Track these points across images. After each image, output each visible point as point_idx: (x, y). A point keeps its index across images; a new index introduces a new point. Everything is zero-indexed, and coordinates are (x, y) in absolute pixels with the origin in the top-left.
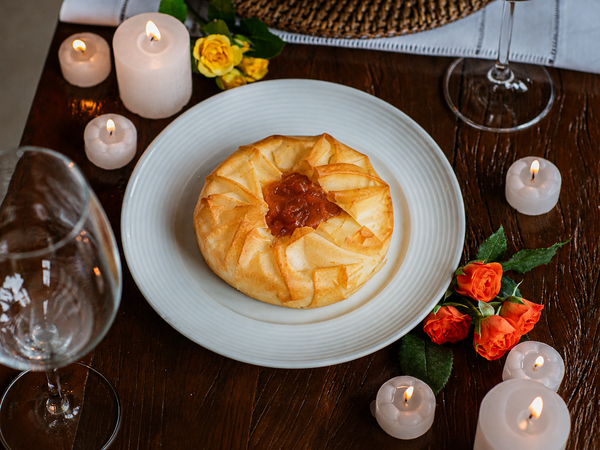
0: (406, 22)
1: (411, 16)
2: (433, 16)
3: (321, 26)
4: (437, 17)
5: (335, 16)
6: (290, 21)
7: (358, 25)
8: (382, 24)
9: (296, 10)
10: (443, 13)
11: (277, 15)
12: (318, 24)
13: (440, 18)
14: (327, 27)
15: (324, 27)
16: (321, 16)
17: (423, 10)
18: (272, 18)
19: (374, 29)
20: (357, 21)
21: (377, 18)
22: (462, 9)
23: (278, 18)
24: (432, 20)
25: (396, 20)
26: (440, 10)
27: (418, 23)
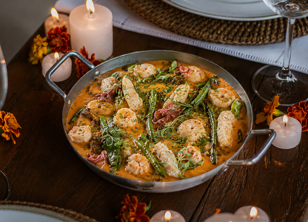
0: (245, 38)
1: (249, 36)
2: (261, 38)
3: (196, 33)
4: (263, 39)
5: (206, 29)
6: (179, 28)
7: (217, 35)
8: (230, 37)
9: (184, 23)
10: (268, 38)
11: (173, 24)
12: (194, 32)
13: (265, 40)
14: (199, 34)
15: (197, 34)
16: (197, 28)
17: (256, 34)
18: (169, 25)
19: (225, 39)
20: (217, 33)
21: (229, 33)
22: (279, 37)
23: (173, 26)
24: (260, 40)
25: (240, 37)
26: (266, 36)
27: (252, 40)
